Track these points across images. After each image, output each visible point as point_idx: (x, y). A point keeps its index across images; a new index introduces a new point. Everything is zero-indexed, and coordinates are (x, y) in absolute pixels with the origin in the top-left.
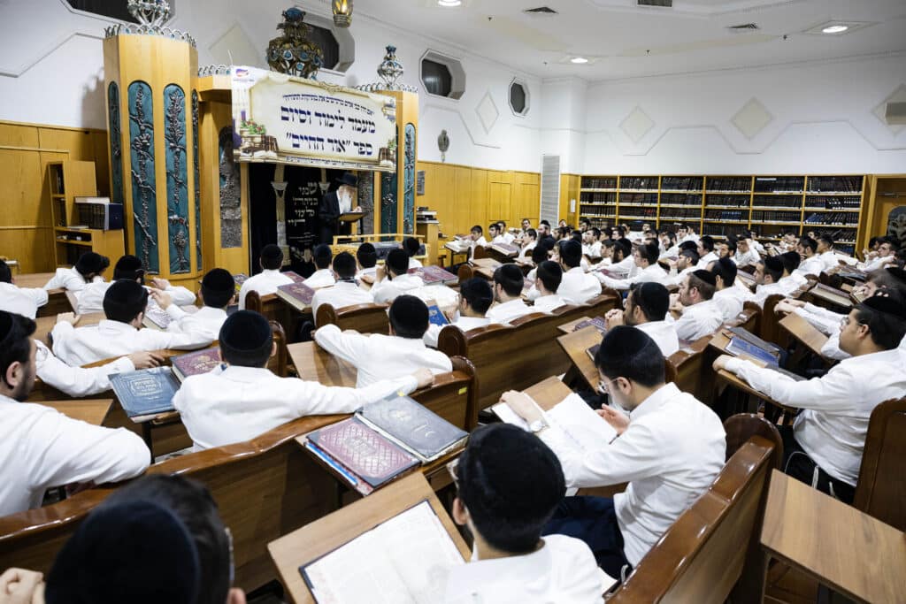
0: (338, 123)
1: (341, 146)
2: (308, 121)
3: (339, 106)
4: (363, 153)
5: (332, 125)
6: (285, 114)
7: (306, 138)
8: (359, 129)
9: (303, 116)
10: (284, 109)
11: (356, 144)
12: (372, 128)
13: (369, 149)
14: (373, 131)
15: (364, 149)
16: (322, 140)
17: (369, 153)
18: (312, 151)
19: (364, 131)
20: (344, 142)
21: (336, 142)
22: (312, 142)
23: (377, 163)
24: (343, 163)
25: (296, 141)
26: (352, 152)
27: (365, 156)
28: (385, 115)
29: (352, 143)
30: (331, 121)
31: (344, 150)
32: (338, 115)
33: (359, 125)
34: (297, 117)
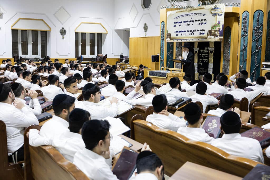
0: (191, 23)
1: (192, 32)
2: (181, 25)
3: (192, 16)
4: (201, 34)
5: (189, 25)
6: (175, 24)
7: (181, 32)
8: (199, 24)
9: (180, 24)
10: (175, 23)
11: (198, 31)
12: (205, 22)
13: (203, 32)
14: (205, 23)
15: (201, 32)
16: (185, 31)
17: (203, 34)
18: (183, 36)
19: (202, 24)
20: (193, 31)
21: (190, 31)
22: (182, 33)
23: (206, 38)
24: (193, 39)
25: (177, 33)
26: (196, 34)
27: (202, 35)
28: (211, 14)
29: (197, 30)
30: (189, 23)
31: (193, 34)
32: (191, 20)
33: (199, 22)
34: (178, 24)
